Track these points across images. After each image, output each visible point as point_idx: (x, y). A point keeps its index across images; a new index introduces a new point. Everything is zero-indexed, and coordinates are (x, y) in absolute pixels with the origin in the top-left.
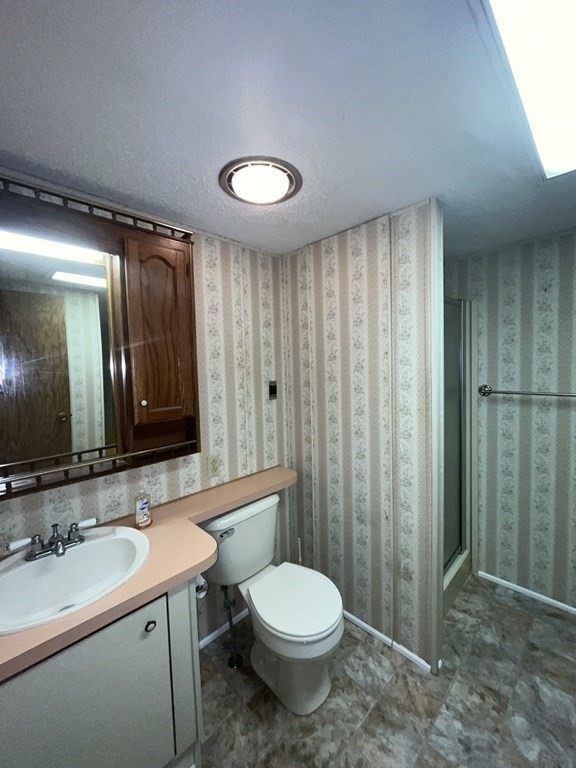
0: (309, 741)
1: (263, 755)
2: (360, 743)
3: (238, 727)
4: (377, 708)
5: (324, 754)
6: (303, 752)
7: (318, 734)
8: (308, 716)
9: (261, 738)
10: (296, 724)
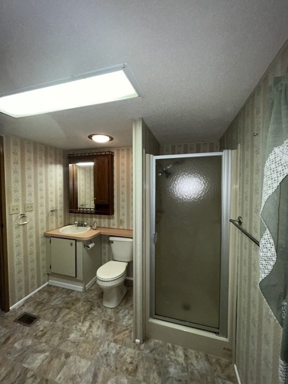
0: (96, 308)
1: (90, 300)
2: (99, 320)
3: (96, 293)
4: (111, 322)
5: (93, 312)
6: (93, 308)
7: (98, 309)
8: (103, 305)
9: (94, 298)
10: (100, 303)
